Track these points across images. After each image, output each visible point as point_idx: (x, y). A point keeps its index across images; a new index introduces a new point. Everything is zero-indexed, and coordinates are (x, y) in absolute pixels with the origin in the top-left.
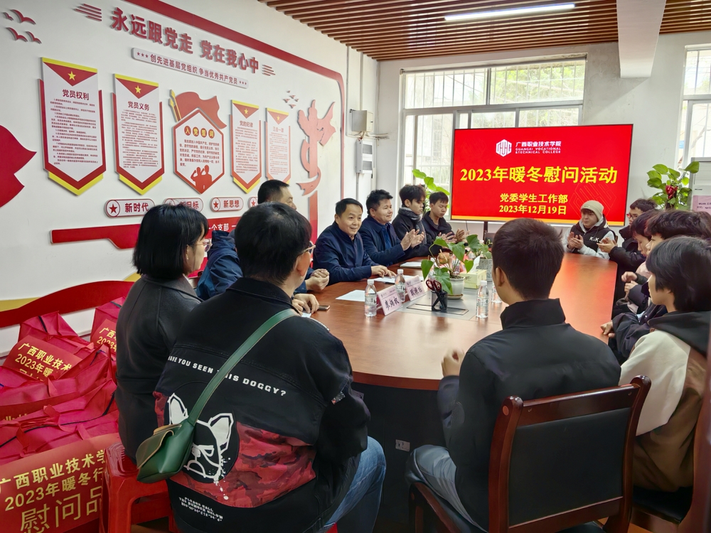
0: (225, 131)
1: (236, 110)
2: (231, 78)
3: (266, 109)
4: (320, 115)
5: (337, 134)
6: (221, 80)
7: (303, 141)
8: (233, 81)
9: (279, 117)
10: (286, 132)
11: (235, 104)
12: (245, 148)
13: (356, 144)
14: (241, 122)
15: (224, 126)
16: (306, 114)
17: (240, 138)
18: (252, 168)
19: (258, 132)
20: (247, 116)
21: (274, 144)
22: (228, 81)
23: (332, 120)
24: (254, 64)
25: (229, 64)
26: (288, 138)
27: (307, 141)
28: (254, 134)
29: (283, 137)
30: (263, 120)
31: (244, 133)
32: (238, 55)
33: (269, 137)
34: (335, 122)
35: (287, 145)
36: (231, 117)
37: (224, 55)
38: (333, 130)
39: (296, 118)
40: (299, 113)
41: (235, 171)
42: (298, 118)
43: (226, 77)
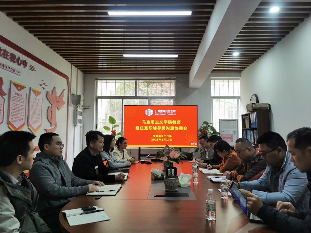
0: (6, 97)
1: (13, 86)
2: (12, 69)
3: (30, 88)
4: (58, 95)
5: (65, 105)
6: (6, 69)
7: (49, 107)
8: (13, 70)
9: (37, 93)
10: (40, 101)
11: (13, 83)
12: (17, 108)
13: (74, 110)
14: (16, 93)
15: (5, 94)
16: (51, 93)
17: (14, 102)
18: (21, 119)
19: (25, 100)
20: (19, 90)
21: (33, 107)
22: (10, 70)
23: (63, 98)
24: (25, 64)
25: (11, 61)
26: (41, 104)
27: (51, 107)
28: (23, 100)
29: (39, 104)
30: (28, 93)
31: (17, 99)
32: (17, 57)
33: (31, 103)
34: (65, 99)
35: (41, 108)
36: (10, 90)
37: (8, 56)
38: (64, 103)
39: (45, 95)
40: (47, 92)
41: (10, 120)
42: (47, 95)
43: (9, 67)
